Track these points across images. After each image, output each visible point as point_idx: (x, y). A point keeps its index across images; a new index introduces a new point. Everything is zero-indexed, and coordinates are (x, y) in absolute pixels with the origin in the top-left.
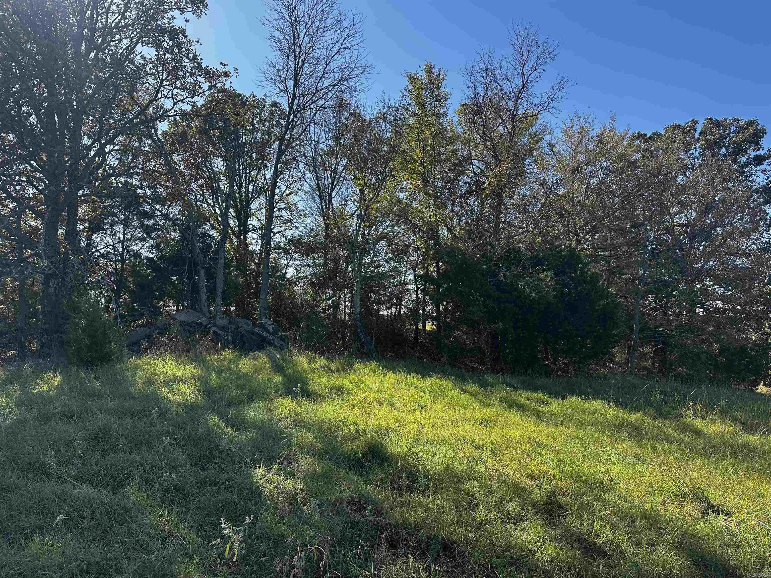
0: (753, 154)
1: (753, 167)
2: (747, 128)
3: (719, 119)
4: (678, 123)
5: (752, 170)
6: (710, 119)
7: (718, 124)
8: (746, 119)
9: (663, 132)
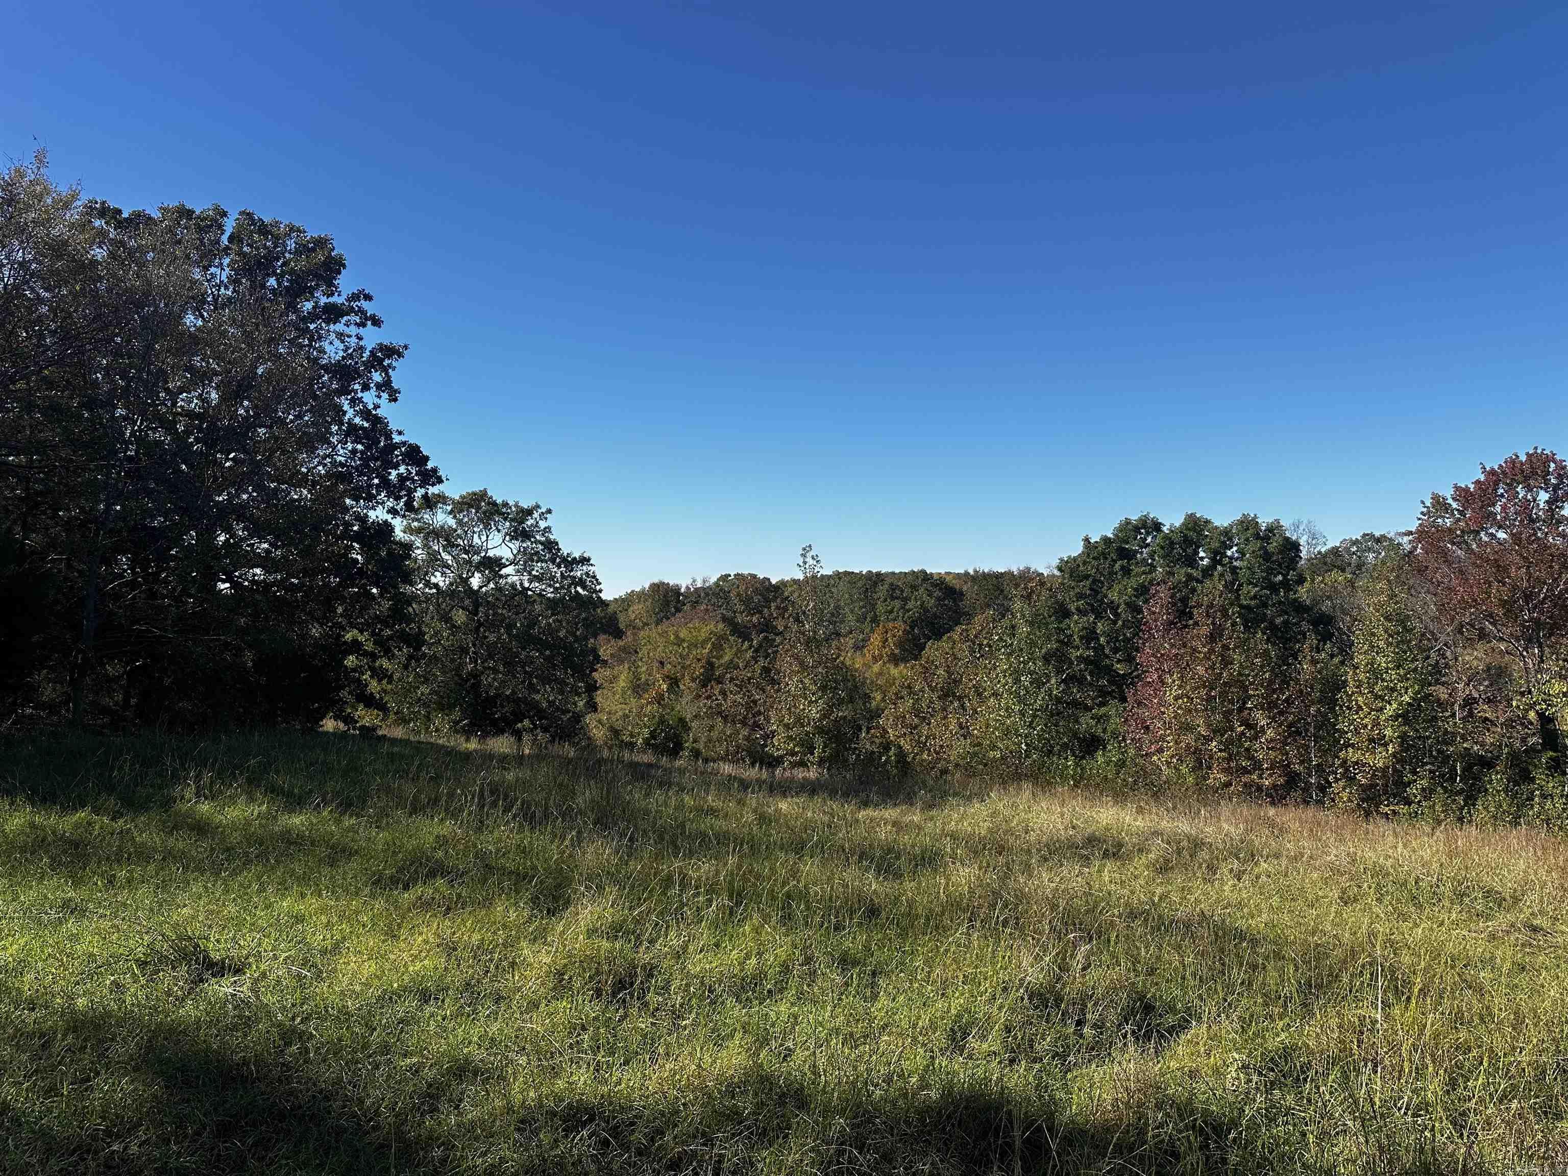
0: (323, 300)
1: (323, 325)
2: (313, 250)
3: (267, 220)
4: (189, 206)
5: (321, 328)
6: (248, 214)
7: (264, 230)
8: (312, 233)
9: (156, 215)
